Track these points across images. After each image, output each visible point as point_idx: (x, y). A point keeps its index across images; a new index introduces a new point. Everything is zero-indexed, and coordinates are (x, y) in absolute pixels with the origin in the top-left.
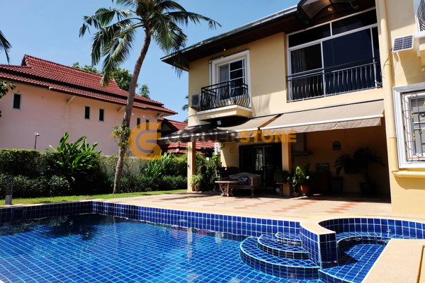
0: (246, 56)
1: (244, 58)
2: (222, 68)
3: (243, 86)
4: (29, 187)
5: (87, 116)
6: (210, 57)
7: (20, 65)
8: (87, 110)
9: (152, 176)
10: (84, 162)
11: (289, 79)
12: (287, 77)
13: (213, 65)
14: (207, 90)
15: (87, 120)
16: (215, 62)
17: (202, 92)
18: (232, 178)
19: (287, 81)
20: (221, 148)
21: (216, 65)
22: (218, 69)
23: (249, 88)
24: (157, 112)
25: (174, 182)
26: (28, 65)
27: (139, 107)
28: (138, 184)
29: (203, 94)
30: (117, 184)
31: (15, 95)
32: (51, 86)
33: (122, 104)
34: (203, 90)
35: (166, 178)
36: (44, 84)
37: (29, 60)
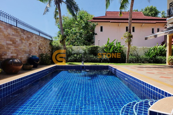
4: (94, 59)
8: (127, 28)
9: (150, 56)
24: (164, 24)
26: (107, 15)
27: (151, 23)
28: (141, 60)
29: (171, 7)
30: (127, 59)
31: (101, 27)
32: (111, 21)
33: (142, 23)
34: (171, 5)
35: (158, 57)
36: (109, 21)
37: (107, 13)
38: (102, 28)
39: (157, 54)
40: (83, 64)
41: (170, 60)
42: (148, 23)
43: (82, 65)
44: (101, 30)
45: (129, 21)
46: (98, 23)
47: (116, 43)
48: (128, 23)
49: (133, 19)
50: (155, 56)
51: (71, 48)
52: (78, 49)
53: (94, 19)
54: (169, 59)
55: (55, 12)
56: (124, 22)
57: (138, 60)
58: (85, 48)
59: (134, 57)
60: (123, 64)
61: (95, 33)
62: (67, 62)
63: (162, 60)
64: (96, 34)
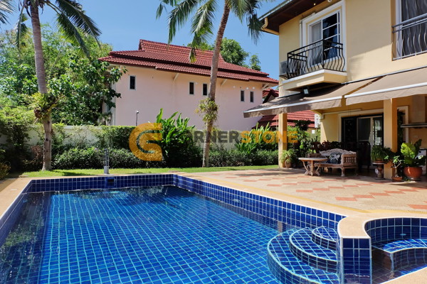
0: (341, 7)
1: (339, 10)
2: (314, 27)
3: (338, 46)
4: (129, 159)
5: (192, 92)
6: (300, 16)
7: (137, 50)
8: (192, 85)
9: (246, 150)
10: (176, 137)
11: (397, 28)
12: (393, 28)
13: (304, 25)
14: (294, 55)
15: (192, 95)
16: (306, 20)
17: (288, 58)
18: (323, 155)
19: (393, 32)
20: (321, 120)
21: (307, 24)
22: (310, 29)
23: (345, 47)
24: (262, 83)
25: (270, 157)
26: (143, 49)
27: (241, 80)
28: (230, 159)
29: (290, 60)
30: (205, 158)
31: (131, 77)
32: (158, 66)
33: (223, 77)
34: (290, 55)
35: (260, 153)
36: (152, 64)
37: (143, 44)
38: (133, 80)
39: (258, 146)
40: (108, 173)
41: (287, 158)
42: (235, 79)
43: (106, 175)
44: (132, 86)
45: (211, 73)
46: (127, 67)
47: (178, 121)
48: (210, 76)
49: (220, 70)
50: (255, 150)
51: (61, 132)
52: (82, 134)
53: (114, 55)
54: (284, 155)
55: (19, 26)
56: (187, 73)
57: (225, 160)
58: (102, 133)
59: (217, 153)
60: (197, 169)
61: (117, 92)
62: (53, 168)
63: (267, 157)
64: (119, 95)
